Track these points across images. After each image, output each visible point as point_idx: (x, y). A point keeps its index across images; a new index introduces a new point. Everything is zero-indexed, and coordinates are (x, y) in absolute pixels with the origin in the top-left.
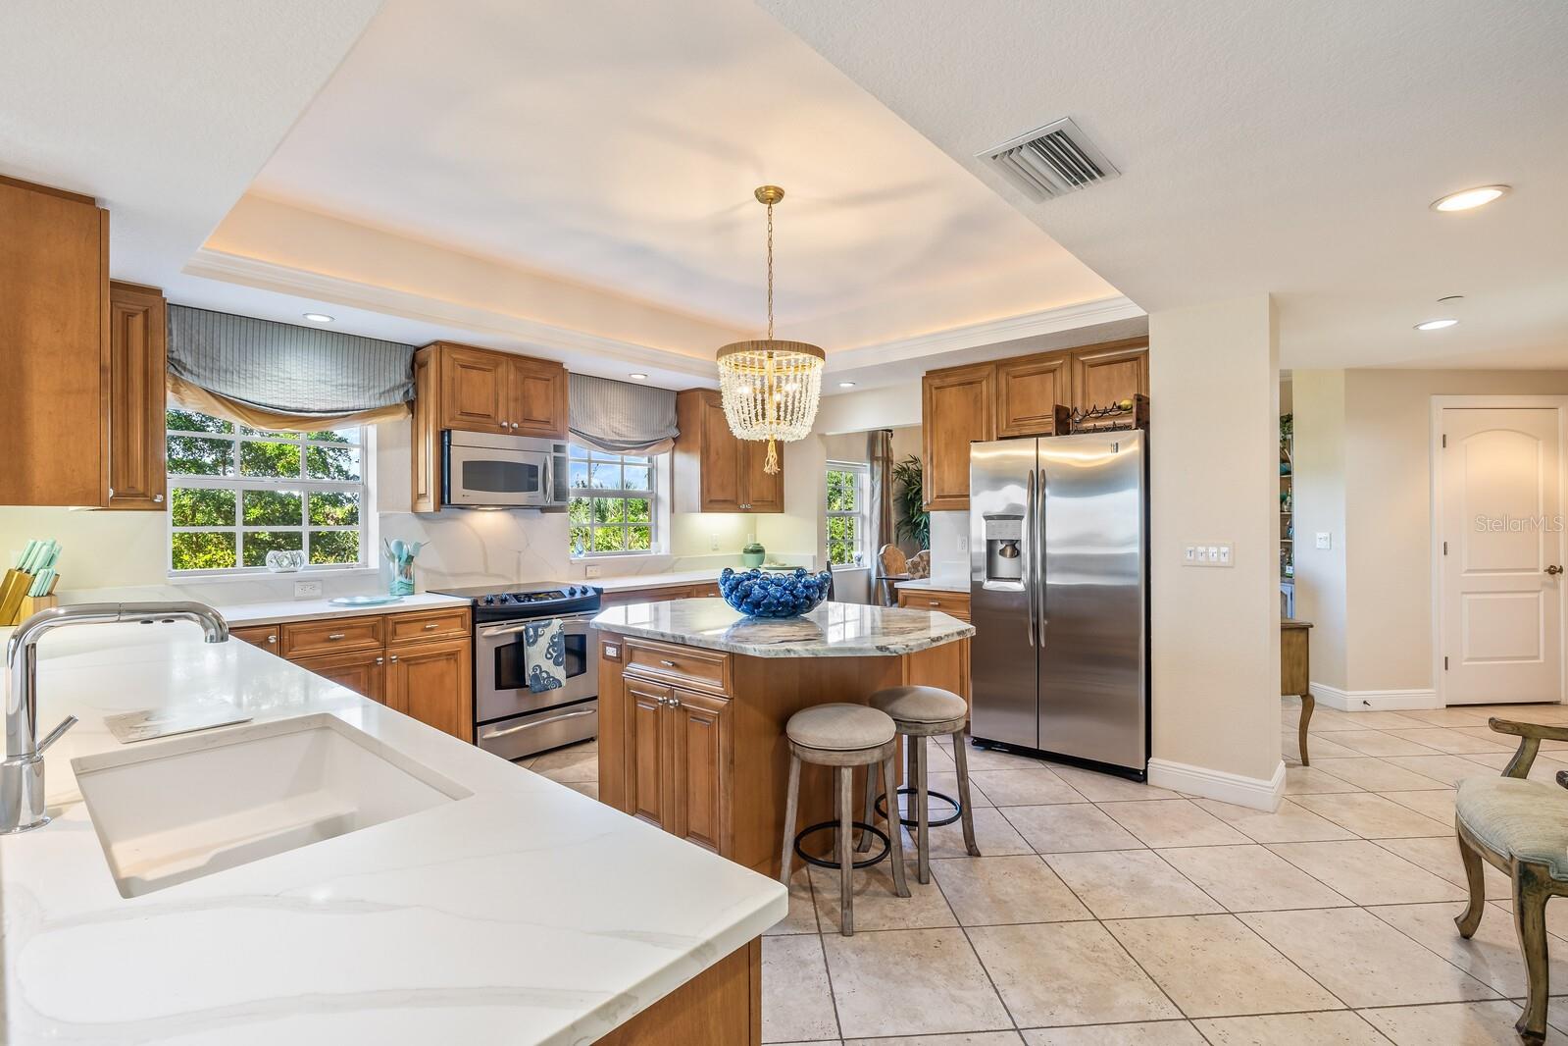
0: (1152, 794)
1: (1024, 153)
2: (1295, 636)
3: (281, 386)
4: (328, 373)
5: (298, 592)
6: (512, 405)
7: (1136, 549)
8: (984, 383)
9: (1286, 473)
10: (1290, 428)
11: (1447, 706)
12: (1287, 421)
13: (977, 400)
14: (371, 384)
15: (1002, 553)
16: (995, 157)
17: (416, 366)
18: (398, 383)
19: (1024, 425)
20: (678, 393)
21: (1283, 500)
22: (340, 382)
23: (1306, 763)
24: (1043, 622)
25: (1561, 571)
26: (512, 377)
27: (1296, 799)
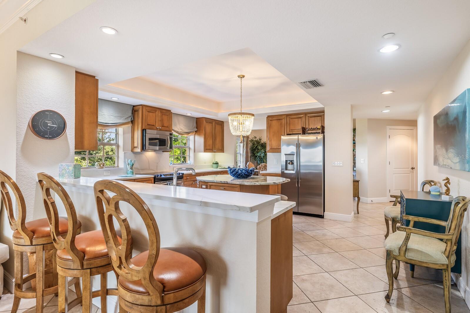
0: (325, 220)
1: (307, 83)
2: (356, 183)
3: (102, 116)
4: (113, 113)
5: (105, 174)
6: (159, 122)
7: (322, 164)
8: (283, 120)
9: (354, 143)
10: (355, 132)
11: (390, 202)
12: (355, 130)
13: (281, 124)
14: (123, 116)
15: (289, 163)
16: (301, 83)
17: (133, 111)
18: (129, 116)
19: (294, 131)
20: (197, 118)
21: (353, 150)
22: (115, 115)
23: (358, 213)
24: (300, 180)
25: (414, 168)
26: (159, 114)
27: (356, 220)
